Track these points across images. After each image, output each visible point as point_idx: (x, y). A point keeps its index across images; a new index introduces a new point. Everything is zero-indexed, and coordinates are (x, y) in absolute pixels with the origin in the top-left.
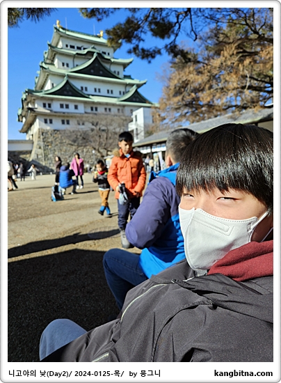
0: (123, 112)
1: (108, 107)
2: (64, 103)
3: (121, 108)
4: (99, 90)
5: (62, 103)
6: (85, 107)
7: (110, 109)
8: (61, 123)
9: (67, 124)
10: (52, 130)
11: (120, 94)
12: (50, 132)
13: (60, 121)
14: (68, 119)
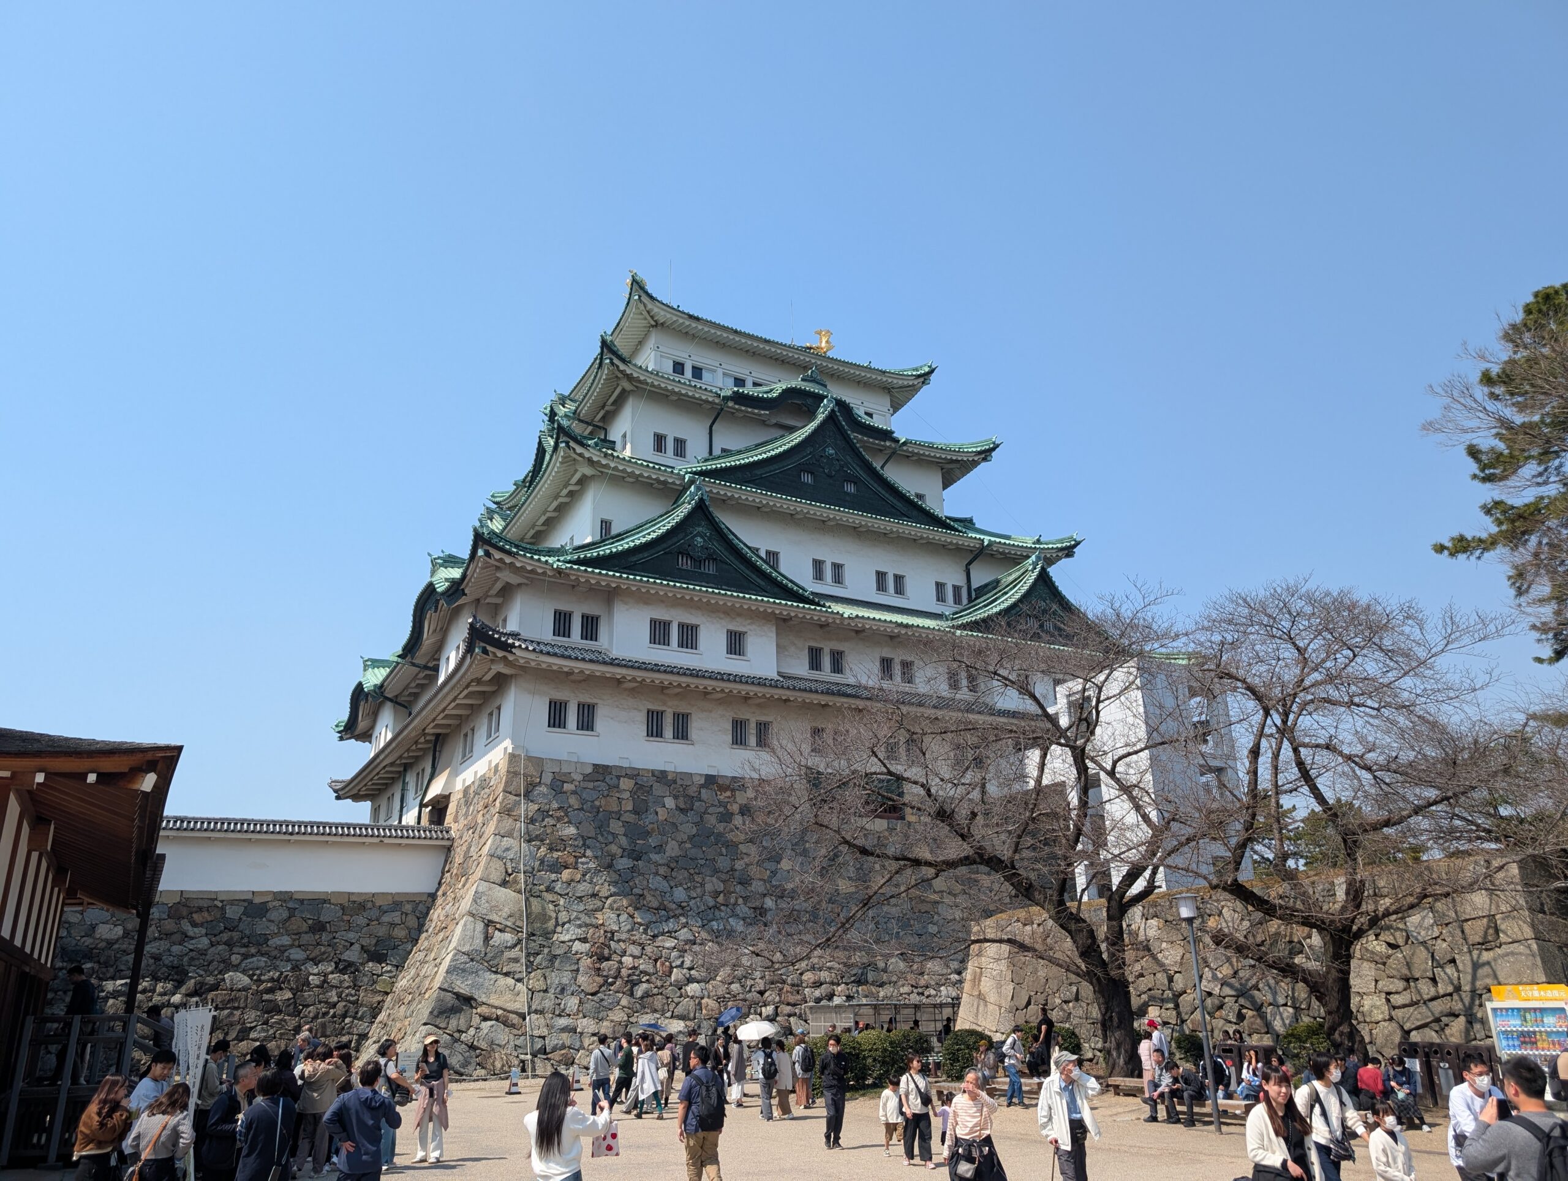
1: (898, 656)
2: (676, 617)
4: (837, 568)
5: (662, 614)
6: (780, 648)
7: (908, 667)
8: (641, 727)
9: (676, 736)
10: (589, 770)
11: (941, 598)
12: (578, 777)
13: (642, 717)
14: (683, 708)
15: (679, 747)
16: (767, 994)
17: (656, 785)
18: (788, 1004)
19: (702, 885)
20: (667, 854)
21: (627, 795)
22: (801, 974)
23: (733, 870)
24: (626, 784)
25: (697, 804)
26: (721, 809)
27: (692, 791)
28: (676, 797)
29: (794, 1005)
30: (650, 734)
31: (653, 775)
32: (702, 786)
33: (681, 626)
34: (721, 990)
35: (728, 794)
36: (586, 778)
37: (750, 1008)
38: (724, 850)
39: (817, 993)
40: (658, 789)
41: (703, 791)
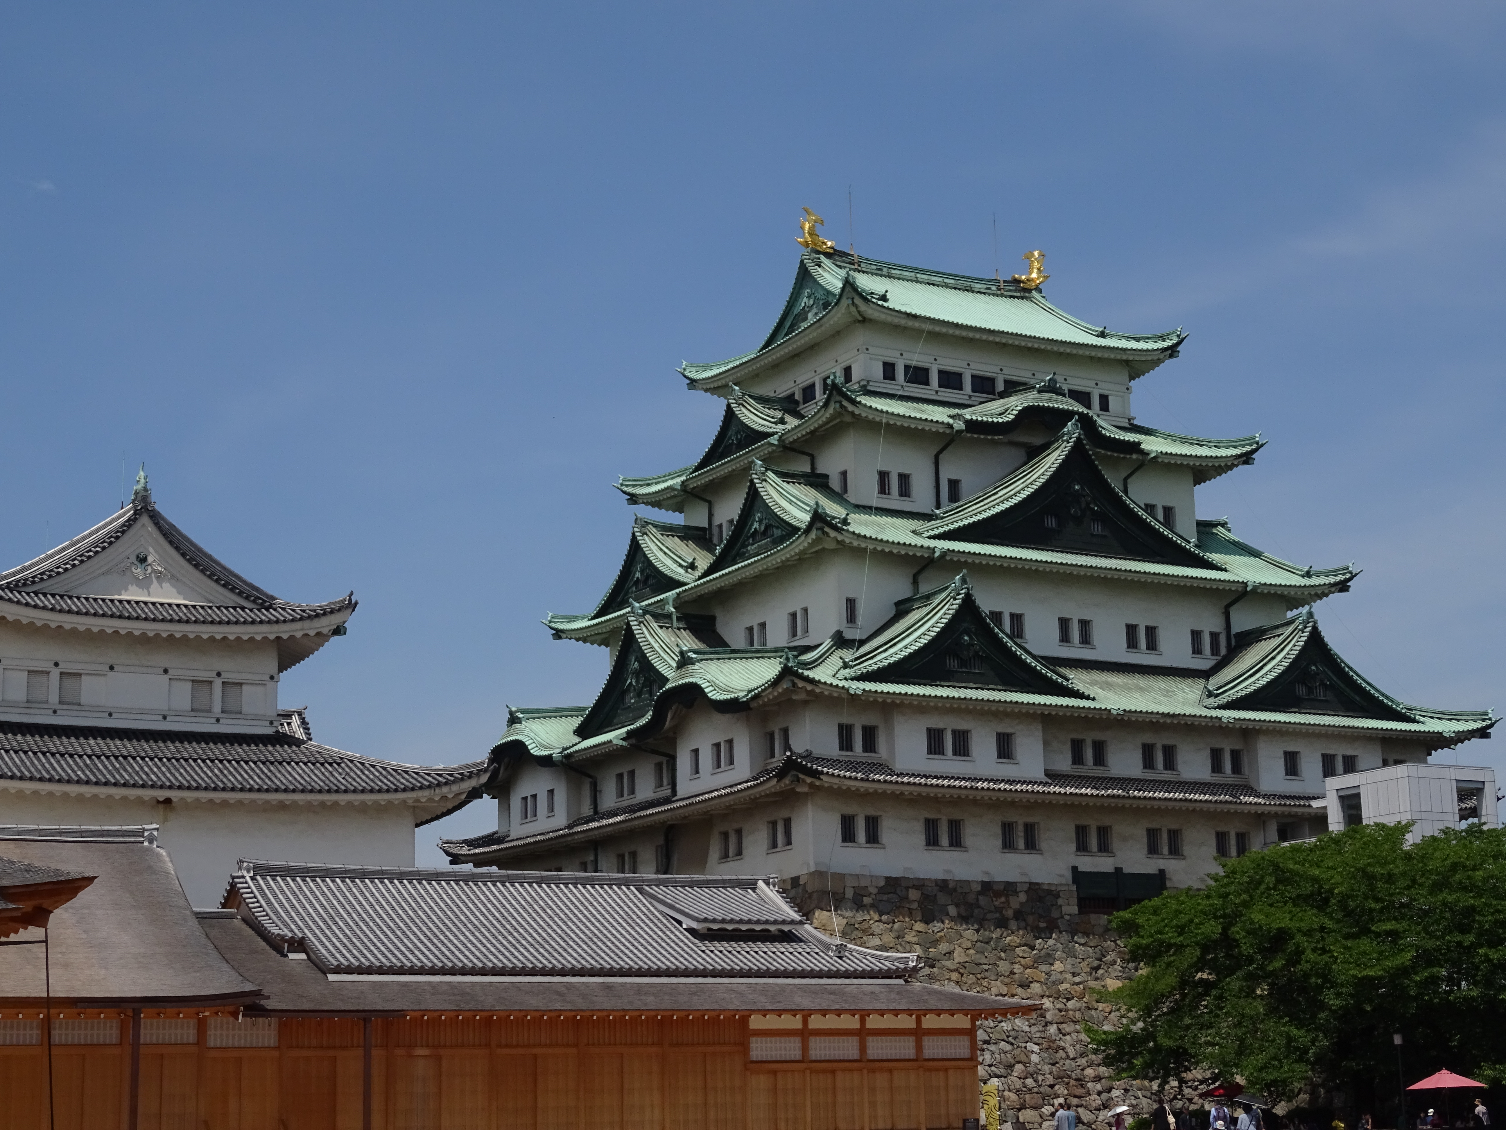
0: (1237, 768)
1: (1160, 741)
2: (949, 724)
3: (1227, 746)
4: (1085, 624)
5: (936, 722)
6: (1046, 744)
7: (1169, 753)
8: (920, 839)
9: (951, 845)
10: (882, 883)
11: (1197, 650)
12: (874, 891)
13: (919, 827)
14: (957, 815)
15: (955, 855)
16: (1057, 1087)
17: (940, 895)
18: (1075, 1096)
19: (989, 989)
20: (956, 961)
21: (915, 905)
22: (1083, 1070)
23: (1012, 973)
24: (914, 894)
25: (976, 911)
26: (997, 915)
27: (971, 898)
28: (957, 905)
29: (1079, 1097)
30: (928, 844)
31: (937, 885)
32: (979, 893)
33: (954, 732)
34: (1018, 1084)
35: (1003, 899)
36: (881, 890)
37: (1044, 1099)
38: (1003, 954)
39: (1099, 1087)
40: (942, 899)
41: (981, 898)
